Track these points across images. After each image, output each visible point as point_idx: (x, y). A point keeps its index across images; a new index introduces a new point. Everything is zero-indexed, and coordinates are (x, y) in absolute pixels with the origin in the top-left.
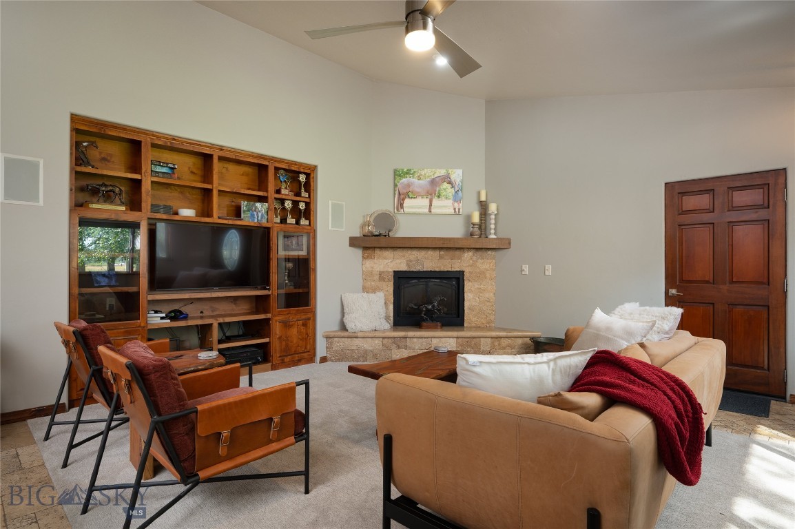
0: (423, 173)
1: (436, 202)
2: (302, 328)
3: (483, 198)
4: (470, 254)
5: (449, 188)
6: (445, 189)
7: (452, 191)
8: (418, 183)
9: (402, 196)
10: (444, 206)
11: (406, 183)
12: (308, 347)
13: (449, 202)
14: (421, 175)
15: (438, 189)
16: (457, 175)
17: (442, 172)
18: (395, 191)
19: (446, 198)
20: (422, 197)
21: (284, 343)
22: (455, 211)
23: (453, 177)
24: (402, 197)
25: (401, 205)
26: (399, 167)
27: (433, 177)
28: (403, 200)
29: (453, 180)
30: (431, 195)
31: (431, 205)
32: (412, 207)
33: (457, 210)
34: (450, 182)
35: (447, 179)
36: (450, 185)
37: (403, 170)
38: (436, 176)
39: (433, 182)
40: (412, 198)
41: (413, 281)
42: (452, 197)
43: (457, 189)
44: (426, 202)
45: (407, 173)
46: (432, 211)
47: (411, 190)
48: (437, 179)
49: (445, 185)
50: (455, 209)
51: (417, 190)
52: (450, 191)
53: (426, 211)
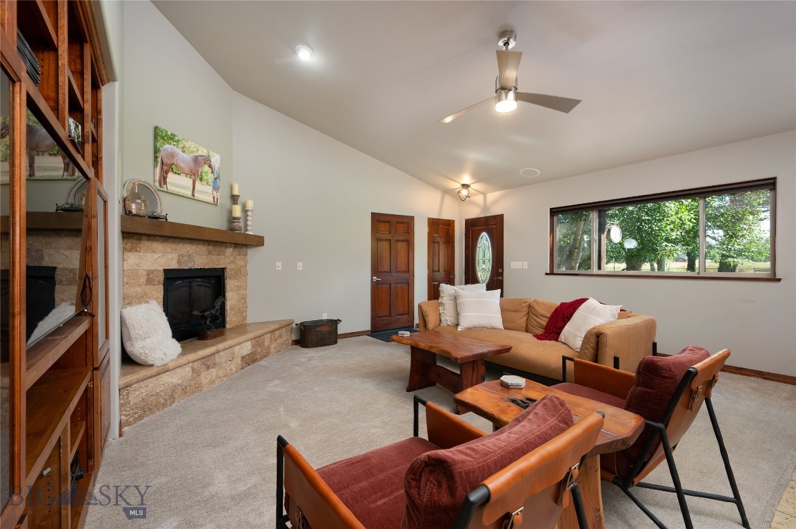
0: (187, 146)
1: (199, 185)
3: (236, 192)
4: (232, 249)
6: (206, 173)
7: (212, 177)
8: (182, 157)
10: (205, 191)
11: (169, 150)
13: (209, 189)
14: (185, 147)
15: (200, 170)
16: (216, 160)
17: (204, 151)
18: (156, 158)
19: (207, 184)
20: (186, 175)
22: (214, 201)
23: (213, 160)
24: (167, 168)
25: (163, 180)
26: (162, 126)
27: (196, 155)
28: (167, 173)
29: (212, 164)
30: (194, 175)
31: (194, 188)
32: (176, 186)
33: (216, 200)
34: (210, 166)
35: (207, 161)
37: (167, 132)
39: (197, 161)
40: (176, 173)
41: (178, 282)
42: (211, 184)
43: (216, 176)
44: (188, 182)
45: (171, 139)
47: (175, 162)
48: (200, 158)
49: (206, 168)
50: (214, 198)
51: (182, 165)
52: (210, 177)
53: (189, 194)
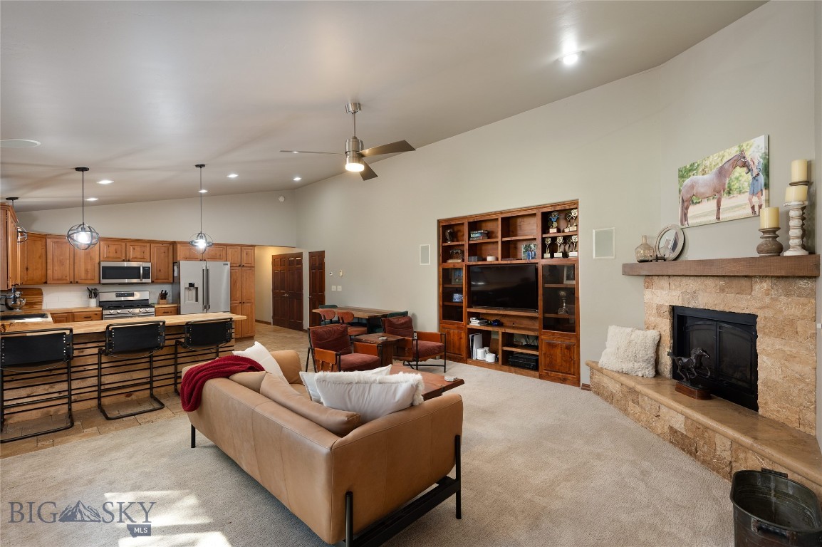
0: (708, 164)
1: (726, 202)
2: (566, 350)
4: (765, 285)
5: (744, 174)
6: (737, 179)
7: (749, 177)
8: (702, 180)
9: (686, 204)
10: (738, 205)
11: (689, 184)
12: (572, 370)
14: (706, 167)
15: (727, 182)
17: (733, 152)
19: (740, 192)
20: (708, 198)
21: (548, 359)
22: (754, 212)
25: (686, 217)
26: (681, 166)
27: (720, 165)
28: (687, 208)
29: (749, 159)
30: (719, 192)
31: (719, 208)
32: (698, 216)
33: (756, 209)
34: (745, 165)
35: (741, 160)
36: (745, 169)
37: (686, 167)
38: (725, 160)
39: (722, 173)
40: (696, 203)
42: (748, 189)
43: (755, 172)
44: (712, 205)
45: (690, 171)
46: (721, 216)
47: (695, 192)
48: (726, 166)
49: (740, 171)
50: (753, 208)
51: (702, 190)
53: (713, 218)
